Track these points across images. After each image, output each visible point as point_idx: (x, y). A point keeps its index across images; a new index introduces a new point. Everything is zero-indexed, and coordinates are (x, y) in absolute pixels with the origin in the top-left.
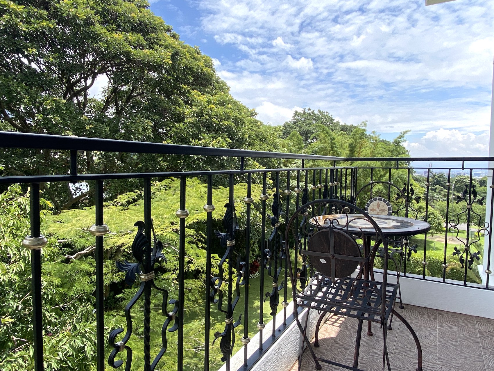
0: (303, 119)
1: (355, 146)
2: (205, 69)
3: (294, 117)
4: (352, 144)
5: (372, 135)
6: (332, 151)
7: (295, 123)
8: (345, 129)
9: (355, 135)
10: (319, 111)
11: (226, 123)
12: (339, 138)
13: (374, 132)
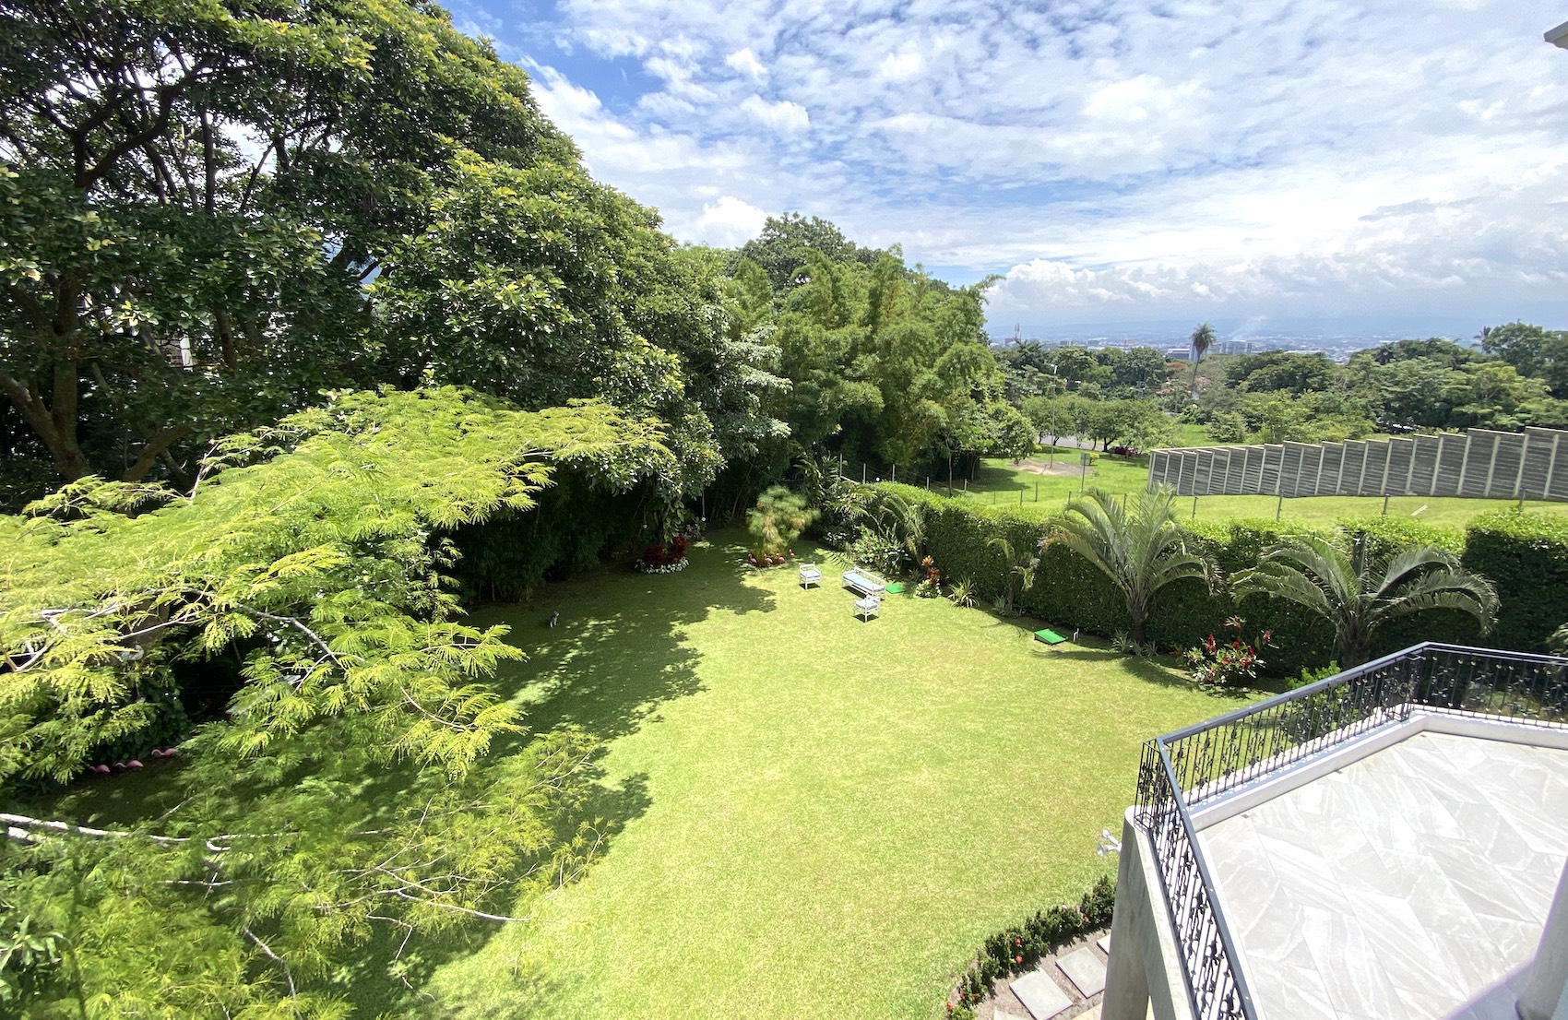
0: (784, 236)
1: (881, 294)
2: (505, 98)
3: (765, 230)
4: (876, 289)
5: (915, 270)
6: (836, 305)
7: (768, 242)
8: (865, 257)
9: (880, 271)
10: (815, 219)
11: (549, 236)
12: (849, 275)
13: (919, 266)
